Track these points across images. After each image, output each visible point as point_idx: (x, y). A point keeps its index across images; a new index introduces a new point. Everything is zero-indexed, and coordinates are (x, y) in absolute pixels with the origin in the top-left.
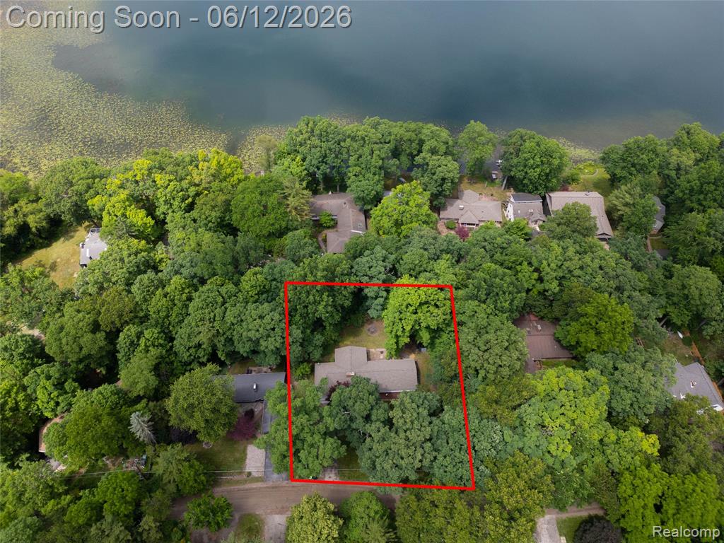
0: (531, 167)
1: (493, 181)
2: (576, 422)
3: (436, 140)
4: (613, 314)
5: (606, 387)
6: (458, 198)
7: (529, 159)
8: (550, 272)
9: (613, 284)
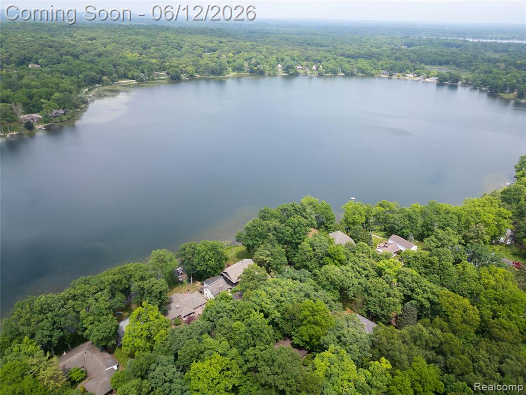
0: (209, 260)
1: (182, 282)
2: (351, 379)
3: (140, 271)
4: (318, 307)
5: (342, 350)
6: (170, 303)
7: (205, 256)
8: (270, 306)
9: (302, 294)
